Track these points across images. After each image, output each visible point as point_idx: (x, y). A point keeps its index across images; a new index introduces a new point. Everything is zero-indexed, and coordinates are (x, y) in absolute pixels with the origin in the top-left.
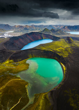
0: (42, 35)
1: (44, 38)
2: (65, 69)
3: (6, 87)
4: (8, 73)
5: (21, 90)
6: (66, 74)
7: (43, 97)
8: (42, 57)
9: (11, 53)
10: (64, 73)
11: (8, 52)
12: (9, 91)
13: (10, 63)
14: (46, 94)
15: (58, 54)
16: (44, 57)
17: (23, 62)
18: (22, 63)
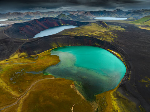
0: (60, 21)
1: (62, 25)
2: (119, 55)
3: (30, 93)
4: (23, 71)
5: (65, 94)
6: (126, 60)
7: (112, 97)
8: (74, 45)
9: (20, 42)
10: (123, 60)
11: (15, 42)
12: (41, 99)
13: (20, 57)
14: (115, 91)
15: (98, 38)
16: (77, 45)
17: (45, 54)
18: (44, 56)
